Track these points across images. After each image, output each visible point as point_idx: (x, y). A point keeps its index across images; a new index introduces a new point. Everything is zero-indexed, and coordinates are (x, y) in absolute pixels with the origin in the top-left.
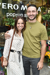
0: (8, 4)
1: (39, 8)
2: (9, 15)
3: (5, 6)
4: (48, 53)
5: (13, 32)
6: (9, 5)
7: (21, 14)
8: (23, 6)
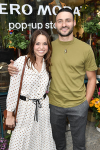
0: (11, 5)
1: (77, 8)
2: (13, 28)
3: (5, 9)
4: (97, 102)
5: (24, 61)
6: (14, 7)
7: (38, 24)
8: (41, 7)
